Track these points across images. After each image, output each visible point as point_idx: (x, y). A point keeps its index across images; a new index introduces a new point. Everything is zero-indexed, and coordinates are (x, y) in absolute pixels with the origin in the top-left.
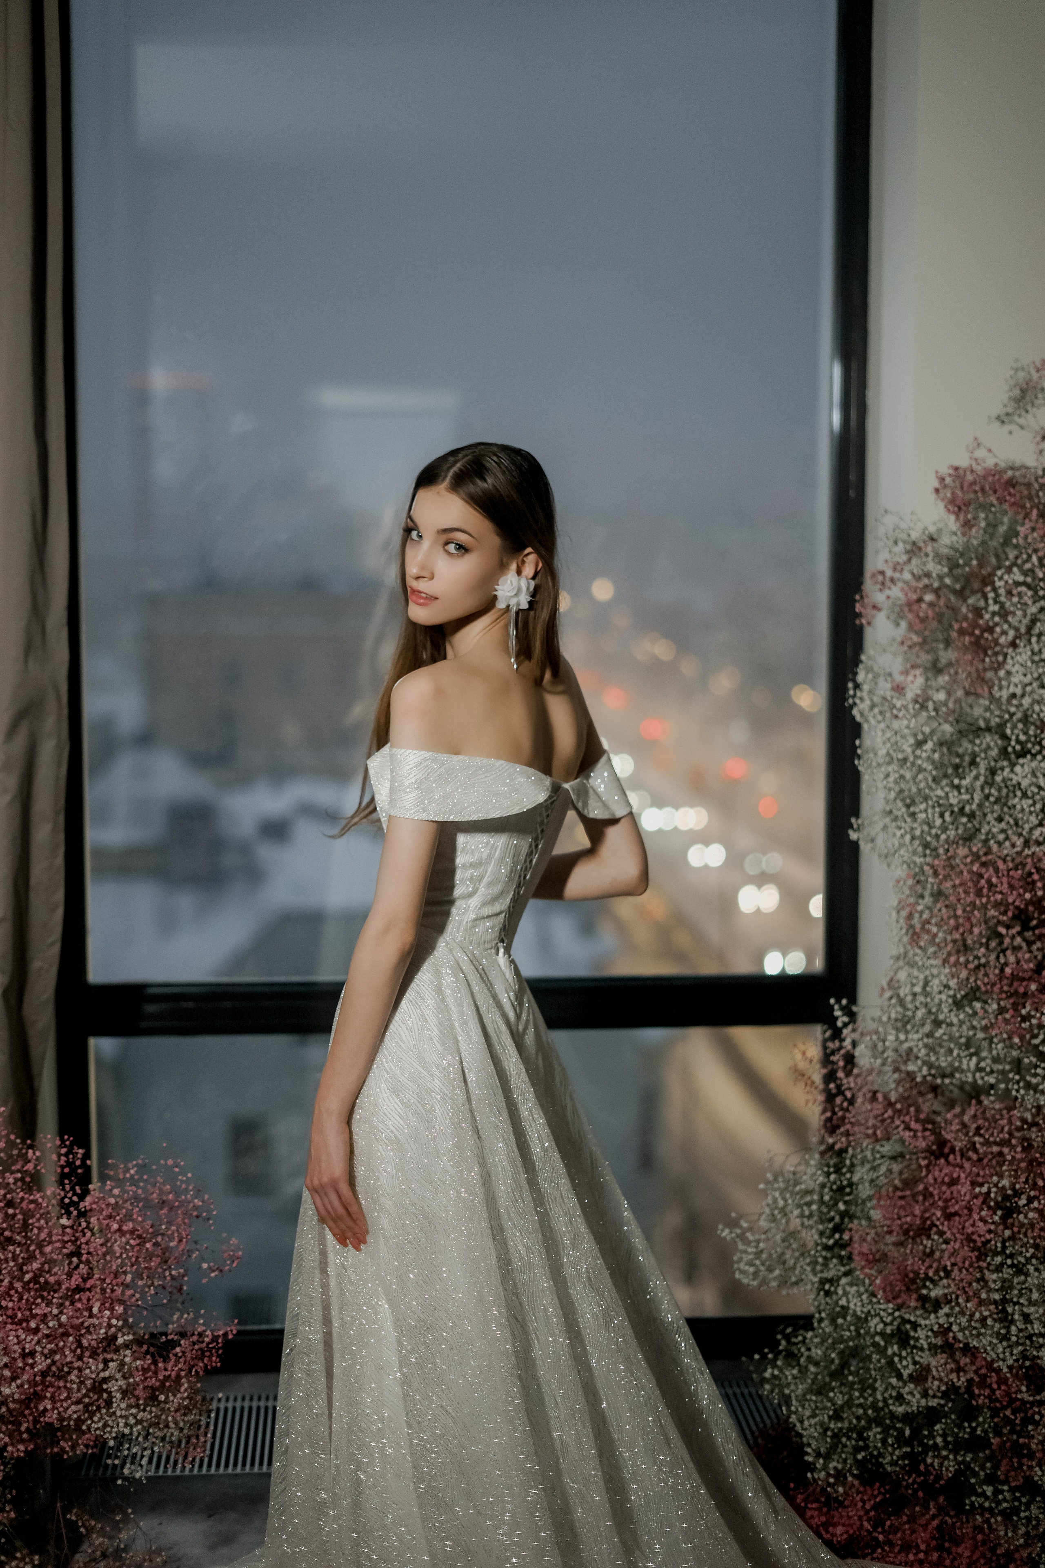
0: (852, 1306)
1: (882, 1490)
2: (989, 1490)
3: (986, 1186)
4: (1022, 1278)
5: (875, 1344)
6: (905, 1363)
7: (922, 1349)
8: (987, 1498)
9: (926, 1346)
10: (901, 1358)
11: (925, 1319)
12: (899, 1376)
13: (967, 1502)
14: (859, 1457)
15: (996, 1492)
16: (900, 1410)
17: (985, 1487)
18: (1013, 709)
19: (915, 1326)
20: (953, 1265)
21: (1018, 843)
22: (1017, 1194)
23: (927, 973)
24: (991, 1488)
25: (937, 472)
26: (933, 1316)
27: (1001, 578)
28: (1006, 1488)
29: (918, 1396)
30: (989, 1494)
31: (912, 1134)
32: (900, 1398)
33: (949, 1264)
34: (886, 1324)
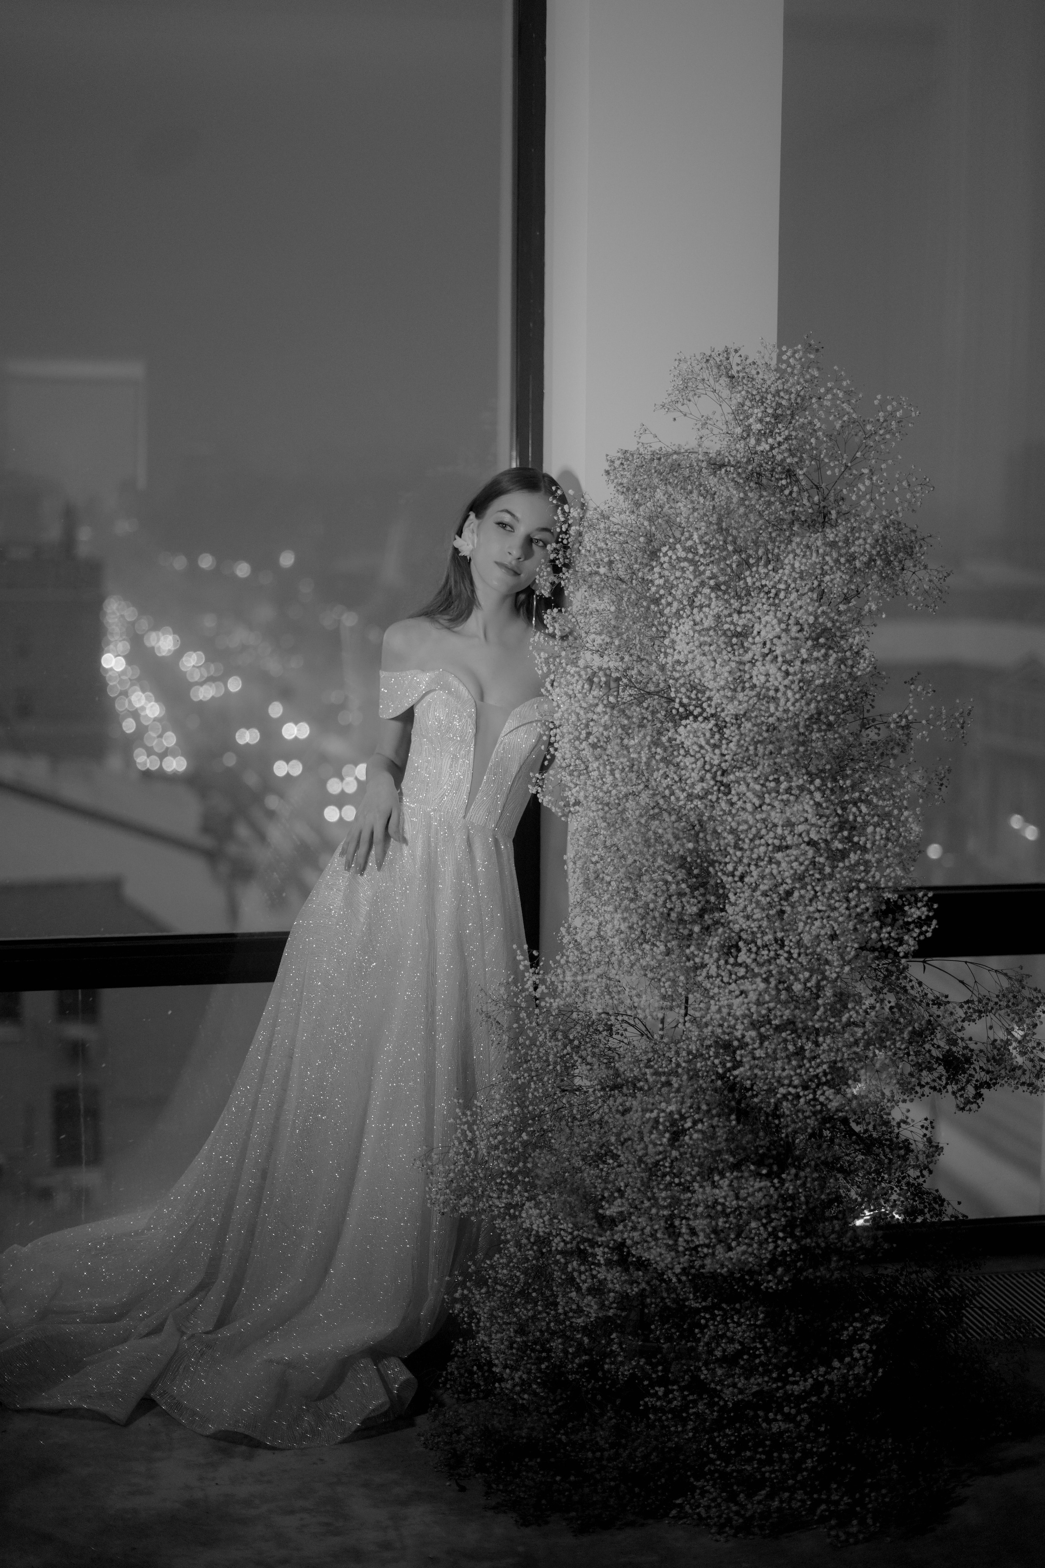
0: (535, 1227)
1: (564, 1396)
2: (661, 1391)
3: (656, 1112)
4: (689, 1195)
5: (557, 1262)
6: (583, 1277)
7: (599, 1265)
8: (659, 1398)
9: (602, 1262)
10: (580, 1273)
11: (601, 1236)
12: (579, 1289)
13: (641, 1403)
14: (543, 1366)
15: (667, 1392)
16: (580, 1321)
17: (657, 1388)
18: (677, 675)
19: (593, 1244)
20: (626, 1186)
21: (682, 797)
22: (683, 1118)
23: (601, 919)
24: (662, 1389)
25: (607, 455)
26: (608, 1233)
27: (665, 554)
28: (675, 1387)
29: (595, 1307)
30: (660, 1394)
31: (589, 1067)
32: (579, 1311)
33: (622, 1184)
34: (566, 1243)
